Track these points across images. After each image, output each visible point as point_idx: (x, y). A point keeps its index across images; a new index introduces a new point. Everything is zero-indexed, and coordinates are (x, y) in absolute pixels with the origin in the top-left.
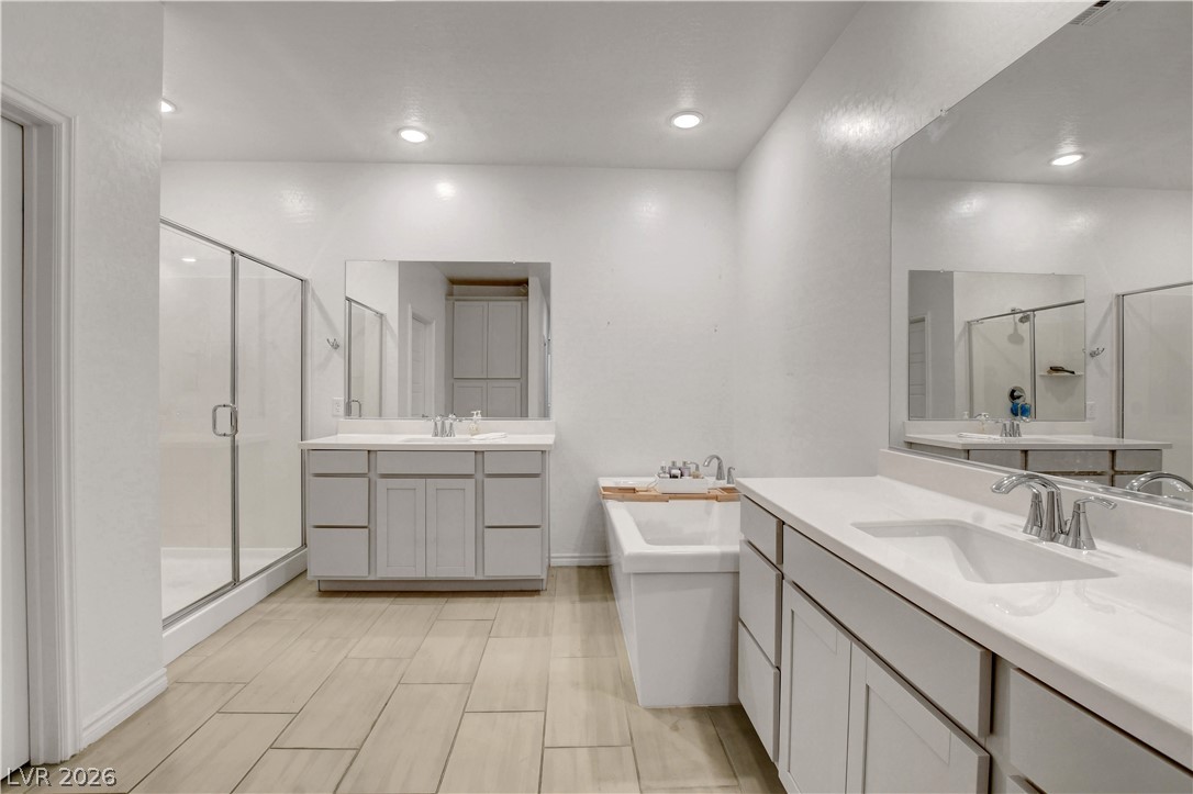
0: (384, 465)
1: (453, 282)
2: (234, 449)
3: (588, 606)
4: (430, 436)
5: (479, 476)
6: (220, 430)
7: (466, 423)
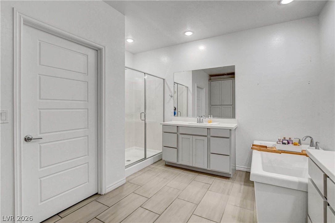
0: (181, 131)
1: (211, 76)
2: (145, 124)
3: (246, 187)
4: (196, 123)
5: (209, 136)
6: (142, 119)
7: (207, 119)
